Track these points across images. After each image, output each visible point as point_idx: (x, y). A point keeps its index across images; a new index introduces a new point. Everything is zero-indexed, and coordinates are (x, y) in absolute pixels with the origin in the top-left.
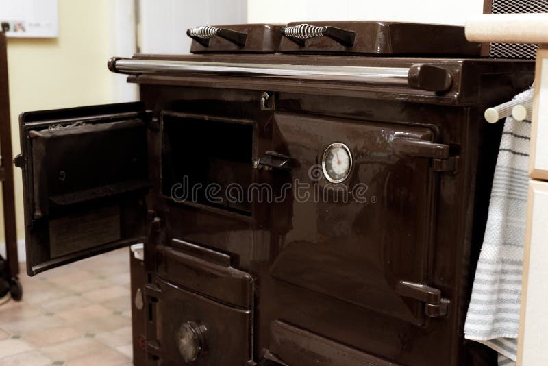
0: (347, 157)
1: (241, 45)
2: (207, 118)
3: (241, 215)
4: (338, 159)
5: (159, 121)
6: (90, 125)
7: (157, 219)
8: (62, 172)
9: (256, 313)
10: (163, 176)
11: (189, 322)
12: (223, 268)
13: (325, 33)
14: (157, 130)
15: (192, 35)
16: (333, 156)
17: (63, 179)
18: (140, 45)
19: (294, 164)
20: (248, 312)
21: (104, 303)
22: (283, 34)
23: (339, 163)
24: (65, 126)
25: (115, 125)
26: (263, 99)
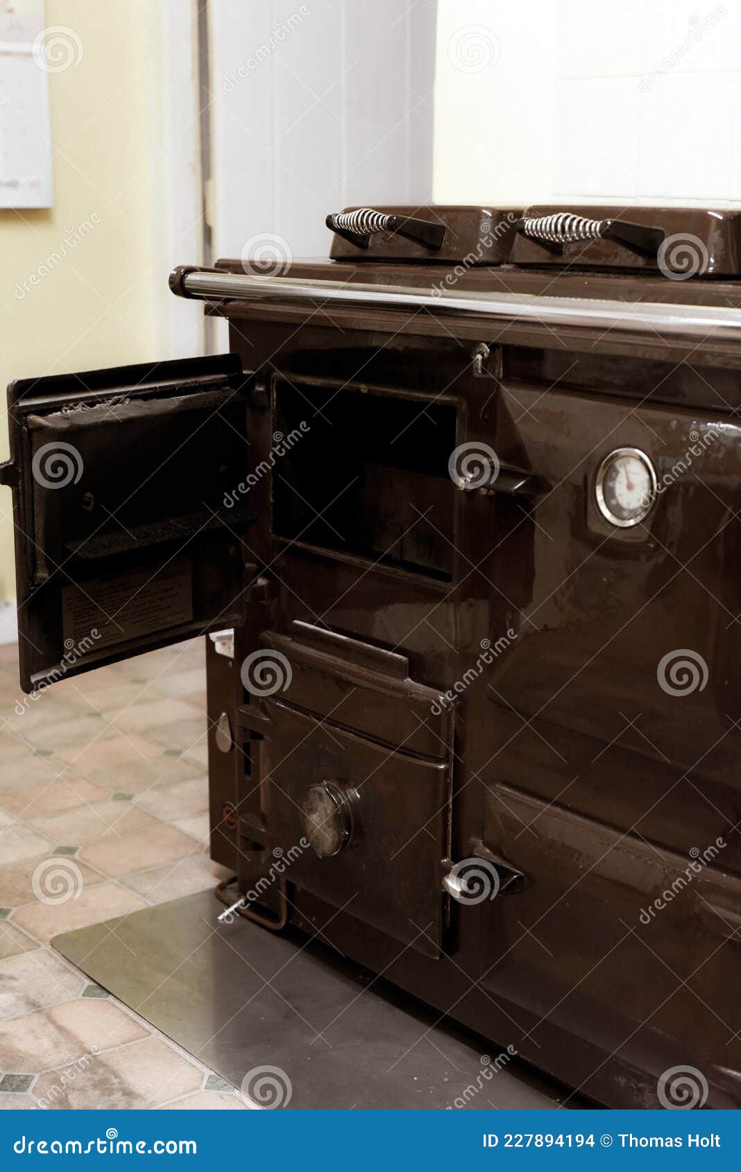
0: (647, 476)
1: (434, 248)
2: (364, 388)
3: (431, 580)
4: (628, 478)
5: (268, 391)
6: (138, 402)
7: (261, 582)
8: (89, 494)
9: (459, 770)
10: (274, 499)
11: (325, 783)
12: (394, 681)
13: (606, 233)
14: (263, 409)
15: (337, 226)
16: (617, 472)
17: (90, 508)
18: (211, 222)
19: (538, 485)
20: (442, 767)
21: (146, 733)
22: (522, 231)
23: (630, 487)
24: (92, 405)
25: (185, 400)
26: (479, 357)
